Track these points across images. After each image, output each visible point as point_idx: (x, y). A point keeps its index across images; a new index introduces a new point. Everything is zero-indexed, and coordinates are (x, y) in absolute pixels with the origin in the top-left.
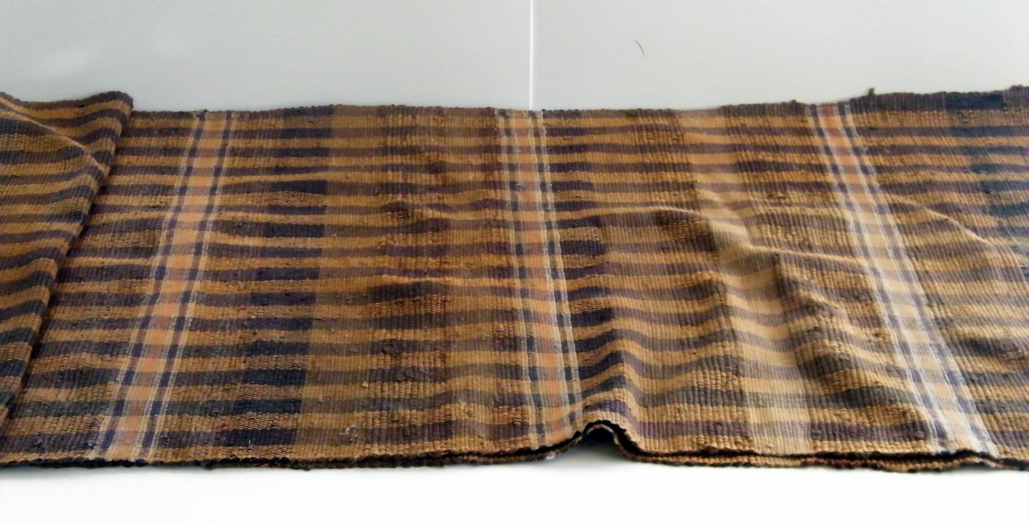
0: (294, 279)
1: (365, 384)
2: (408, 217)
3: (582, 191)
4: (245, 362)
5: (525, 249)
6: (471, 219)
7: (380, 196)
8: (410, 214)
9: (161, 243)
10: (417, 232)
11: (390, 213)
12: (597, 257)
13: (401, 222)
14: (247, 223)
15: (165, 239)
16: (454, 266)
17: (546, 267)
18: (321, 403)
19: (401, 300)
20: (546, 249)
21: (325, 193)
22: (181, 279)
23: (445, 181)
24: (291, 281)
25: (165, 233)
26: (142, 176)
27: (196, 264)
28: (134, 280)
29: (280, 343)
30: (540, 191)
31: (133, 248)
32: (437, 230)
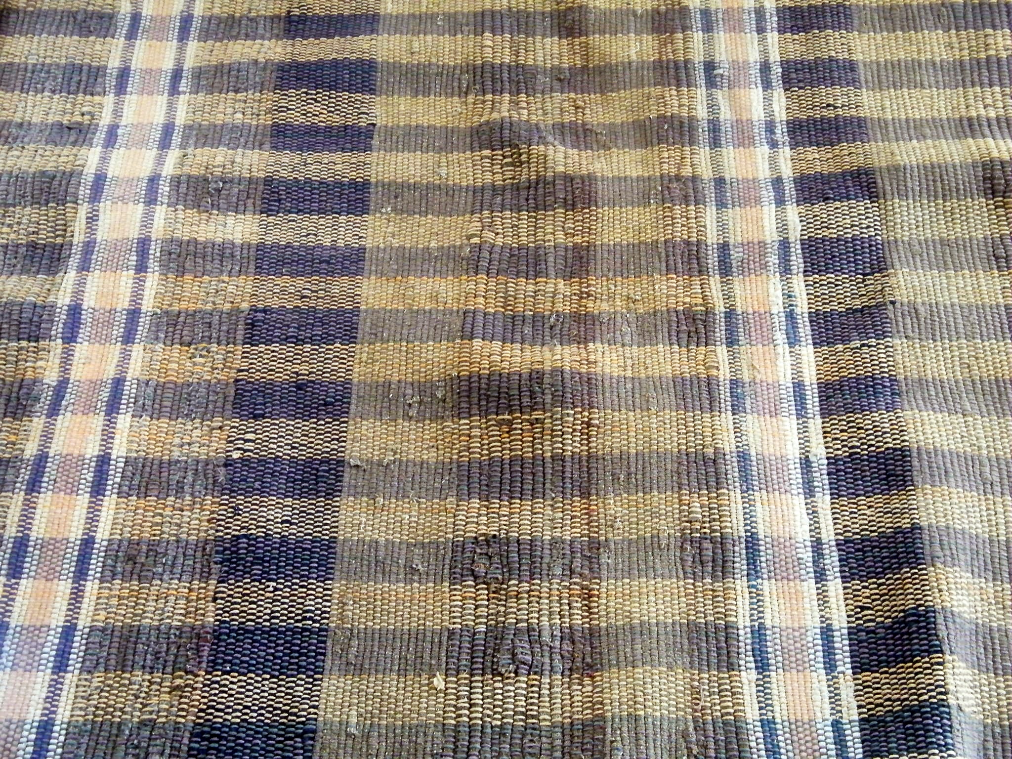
0: (312, 341)
1: (439, 682)
2: (522, 163)
3: (838, 90)
4: (215, 599)
5: (736, 255)
6: (634, 172)
7: (471, 98)
8: (524, 157)
9: (76, 234)
10: (536, 209)
11: (487, 152)
12: (870, 280)
13: (509, 175)
14: (231, 181)
15: (83, 227)
16: (605, 306)
17: (774, 311)
18: (354, 737)
19: (507, 417)
20: (773, 260)
21: (372, 91)
22: (108, 339)
23: (586, 57)
24: (308, 347)
25: (83, 210)
26: (52, 38)
27: (137, 296)
28: (24, 343)
29: (284, 540)
30: (760, 89)
31: (28, 245)
32: (573, 207)
